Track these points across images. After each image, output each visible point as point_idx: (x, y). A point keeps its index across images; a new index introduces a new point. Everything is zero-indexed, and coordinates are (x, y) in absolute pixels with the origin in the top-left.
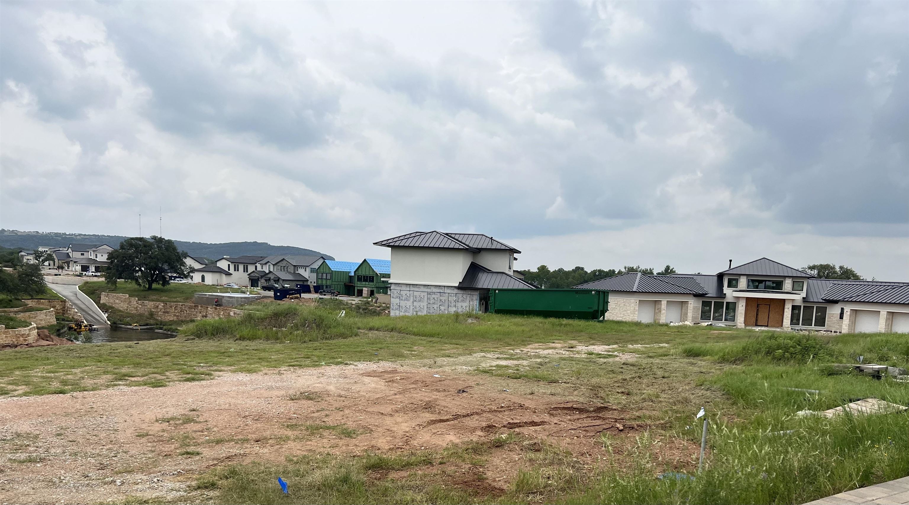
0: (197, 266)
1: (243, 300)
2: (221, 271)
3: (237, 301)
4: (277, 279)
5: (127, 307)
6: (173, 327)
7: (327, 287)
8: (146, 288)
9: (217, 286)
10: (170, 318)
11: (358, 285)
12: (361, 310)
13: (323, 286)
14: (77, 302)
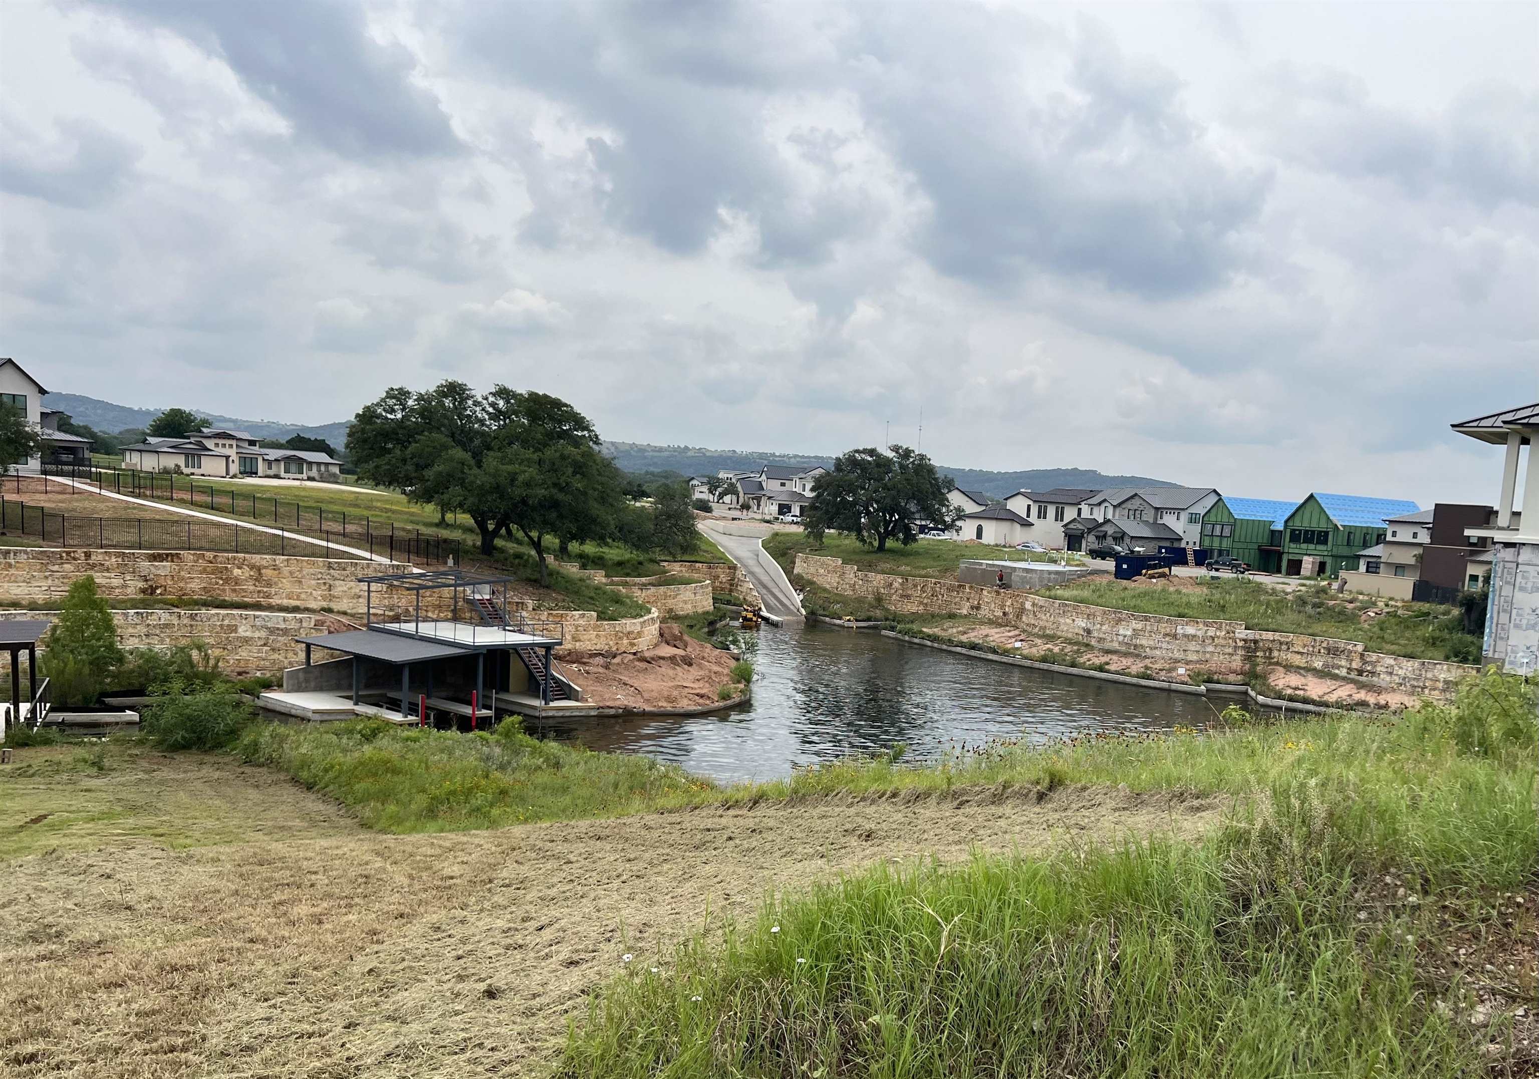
1: (1053, 576)
2: (1012, 518)
3: (1041, 579)
4: (1120, 535)
5: (838, 583)
6: (915, 627)
8: (873, 546)
9: (1004, 546)
10: (911, 607)
11: (1291, 550)
13: (1212, 551)
14: (757, 570)
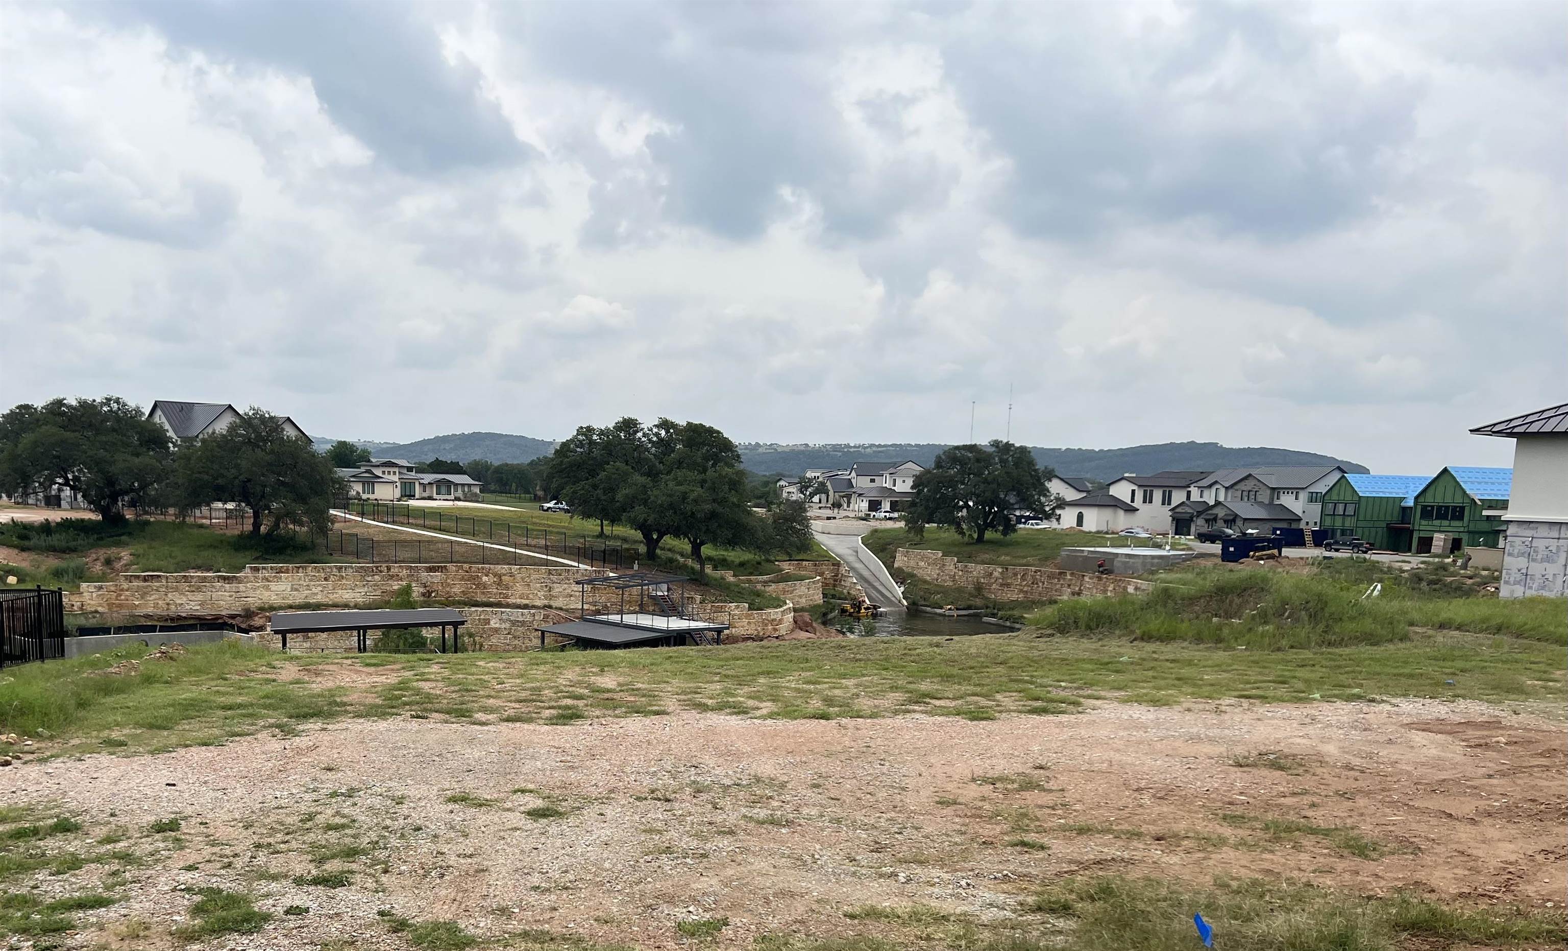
0: (1070, 495)
1: (1156, 561)
2: (1116, 504)
3: (1144, 564)
4: (1231, 518)
5: (938, 575)
6: (1016, 613)
7: (1343, 532)
8: (973, 538)
9: (1107, 533)
10: (1013, 595)
11: (1421, 526)
12: (1424, 585)
13: (1334, 531)
14: (858, 565)
